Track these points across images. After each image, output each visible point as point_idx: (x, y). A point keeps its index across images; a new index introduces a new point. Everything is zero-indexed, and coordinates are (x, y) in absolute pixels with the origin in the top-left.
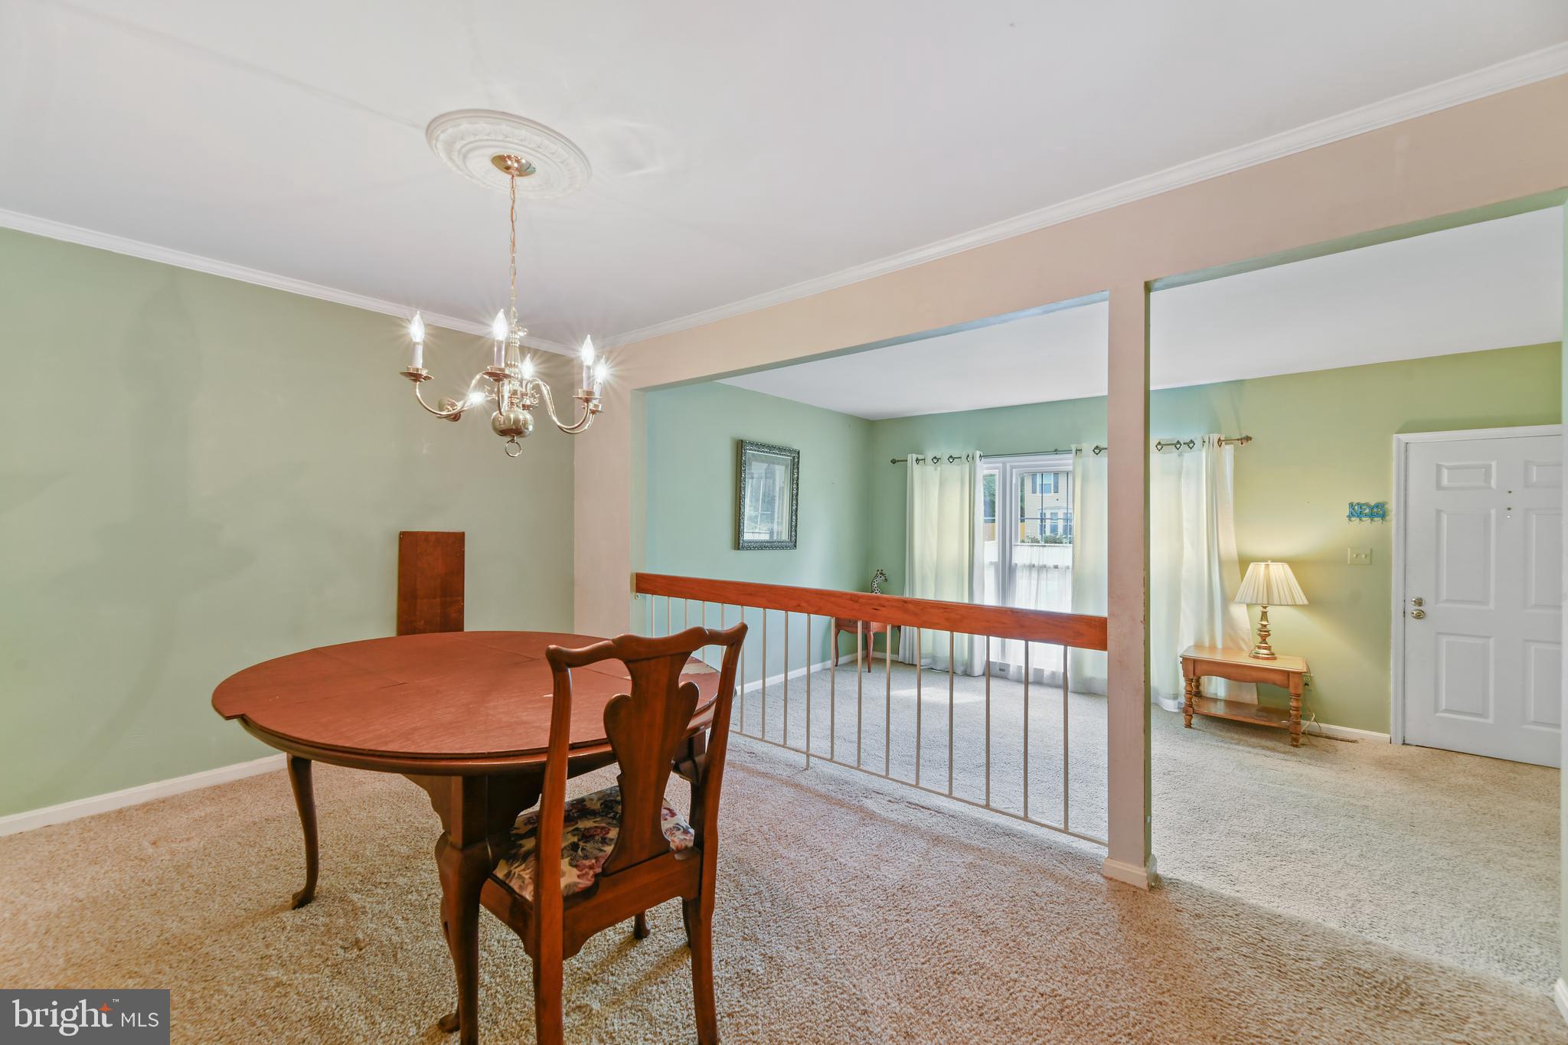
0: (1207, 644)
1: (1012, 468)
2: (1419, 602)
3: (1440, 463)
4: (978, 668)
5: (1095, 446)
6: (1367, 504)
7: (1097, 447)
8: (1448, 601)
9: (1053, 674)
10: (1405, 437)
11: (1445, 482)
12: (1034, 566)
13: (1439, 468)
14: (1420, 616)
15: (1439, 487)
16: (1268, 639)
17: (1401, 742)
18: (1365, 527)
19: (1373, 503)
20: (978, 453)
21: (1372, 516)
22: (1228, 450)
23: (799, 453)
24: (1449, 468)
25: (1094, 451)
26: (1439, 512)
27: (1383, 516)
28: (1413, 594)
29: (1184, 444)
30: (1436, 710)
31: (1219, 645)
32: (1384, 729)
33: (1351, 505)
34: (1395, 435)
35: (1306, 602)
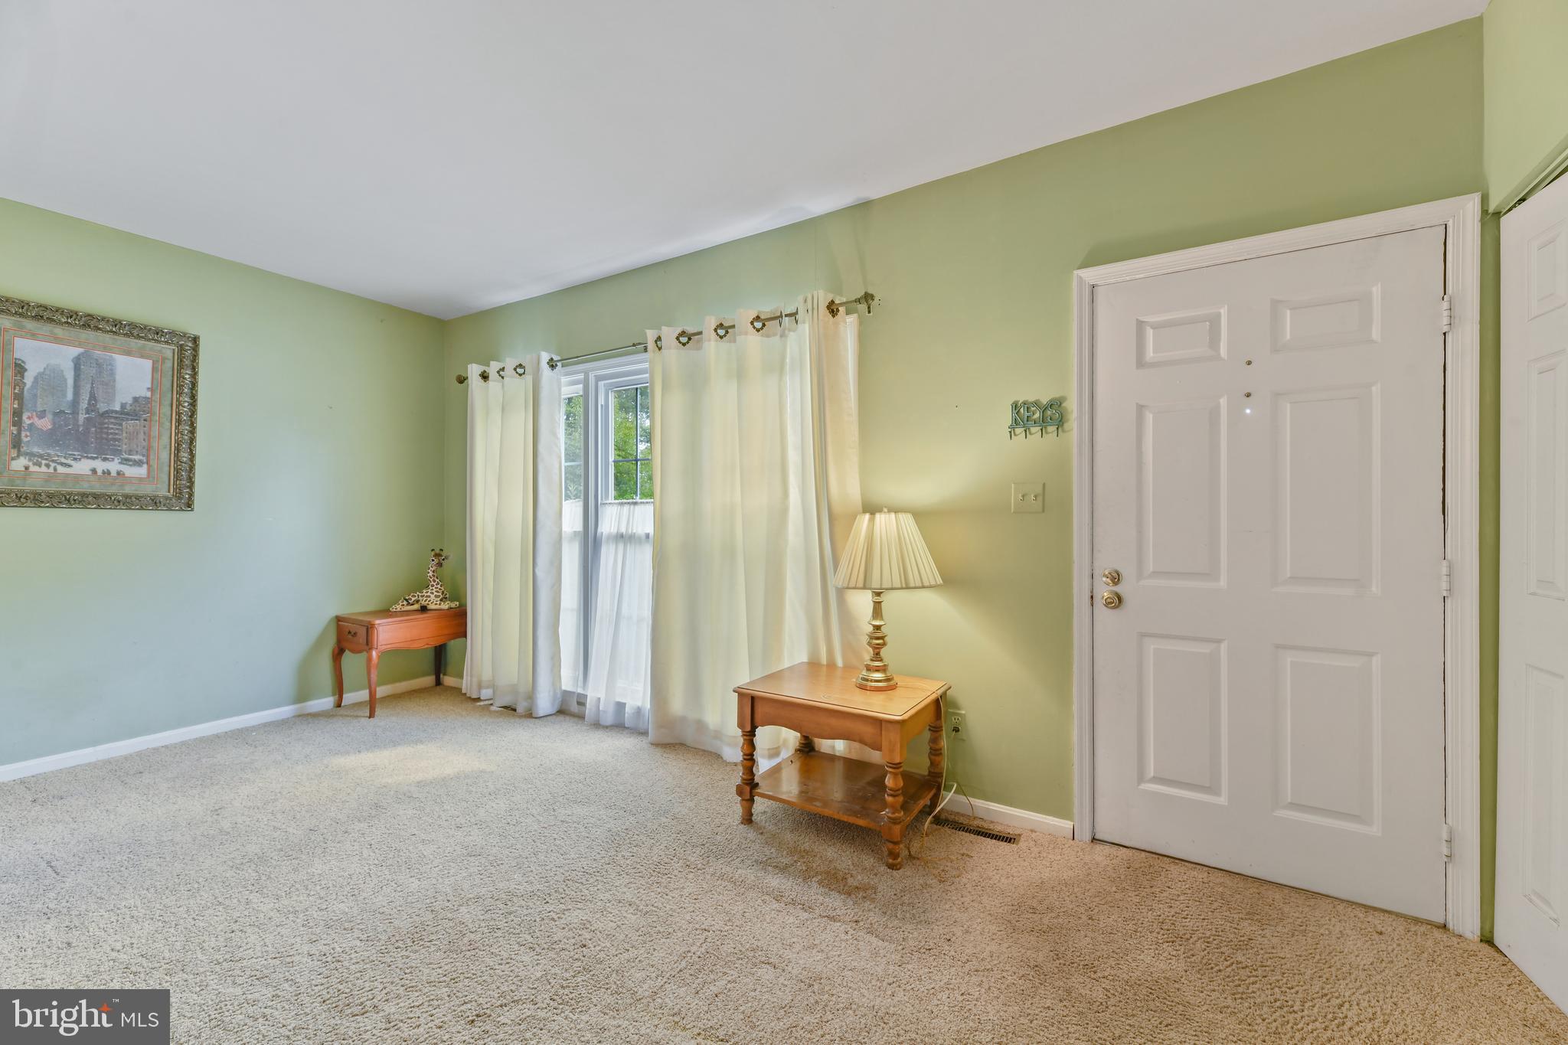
0: (824, 661)
1: (599, 379)
2: (1116, 578)
3: (1141, 319)
4: (545, 703)
5: (679, 330)
6: (1036, 403)
7: (683, 334)
8: (1156, 574)
9: (639, 711)
10: (1090, 275)
11: (1150, 354)
12: (622, 536)
13: (1140, 325)
14: (1116, 602)
15: (1141, 363)
16: (883, 652)
17: (1088, 837)
18: (1036, 443)
19: (1044, 401)
20: (545, 357)
21: (1043, 422)
22: (848, 325)
23: (195, 340)
24: (1153, 328)
25: (678, 338)
26: (1140, 408)
27: (1061, 422)
28: (1106, 563)
29: (786, 316)
30: (1141, 779)
31: (840, 663)
32: (1064, 812)
33: (1015, 406)
34: (1075, 272)
35: (940, 581)
